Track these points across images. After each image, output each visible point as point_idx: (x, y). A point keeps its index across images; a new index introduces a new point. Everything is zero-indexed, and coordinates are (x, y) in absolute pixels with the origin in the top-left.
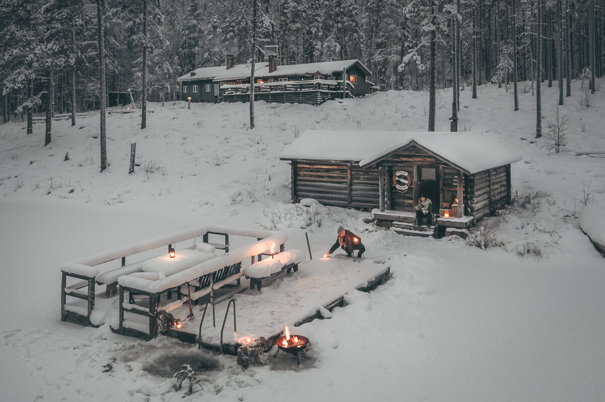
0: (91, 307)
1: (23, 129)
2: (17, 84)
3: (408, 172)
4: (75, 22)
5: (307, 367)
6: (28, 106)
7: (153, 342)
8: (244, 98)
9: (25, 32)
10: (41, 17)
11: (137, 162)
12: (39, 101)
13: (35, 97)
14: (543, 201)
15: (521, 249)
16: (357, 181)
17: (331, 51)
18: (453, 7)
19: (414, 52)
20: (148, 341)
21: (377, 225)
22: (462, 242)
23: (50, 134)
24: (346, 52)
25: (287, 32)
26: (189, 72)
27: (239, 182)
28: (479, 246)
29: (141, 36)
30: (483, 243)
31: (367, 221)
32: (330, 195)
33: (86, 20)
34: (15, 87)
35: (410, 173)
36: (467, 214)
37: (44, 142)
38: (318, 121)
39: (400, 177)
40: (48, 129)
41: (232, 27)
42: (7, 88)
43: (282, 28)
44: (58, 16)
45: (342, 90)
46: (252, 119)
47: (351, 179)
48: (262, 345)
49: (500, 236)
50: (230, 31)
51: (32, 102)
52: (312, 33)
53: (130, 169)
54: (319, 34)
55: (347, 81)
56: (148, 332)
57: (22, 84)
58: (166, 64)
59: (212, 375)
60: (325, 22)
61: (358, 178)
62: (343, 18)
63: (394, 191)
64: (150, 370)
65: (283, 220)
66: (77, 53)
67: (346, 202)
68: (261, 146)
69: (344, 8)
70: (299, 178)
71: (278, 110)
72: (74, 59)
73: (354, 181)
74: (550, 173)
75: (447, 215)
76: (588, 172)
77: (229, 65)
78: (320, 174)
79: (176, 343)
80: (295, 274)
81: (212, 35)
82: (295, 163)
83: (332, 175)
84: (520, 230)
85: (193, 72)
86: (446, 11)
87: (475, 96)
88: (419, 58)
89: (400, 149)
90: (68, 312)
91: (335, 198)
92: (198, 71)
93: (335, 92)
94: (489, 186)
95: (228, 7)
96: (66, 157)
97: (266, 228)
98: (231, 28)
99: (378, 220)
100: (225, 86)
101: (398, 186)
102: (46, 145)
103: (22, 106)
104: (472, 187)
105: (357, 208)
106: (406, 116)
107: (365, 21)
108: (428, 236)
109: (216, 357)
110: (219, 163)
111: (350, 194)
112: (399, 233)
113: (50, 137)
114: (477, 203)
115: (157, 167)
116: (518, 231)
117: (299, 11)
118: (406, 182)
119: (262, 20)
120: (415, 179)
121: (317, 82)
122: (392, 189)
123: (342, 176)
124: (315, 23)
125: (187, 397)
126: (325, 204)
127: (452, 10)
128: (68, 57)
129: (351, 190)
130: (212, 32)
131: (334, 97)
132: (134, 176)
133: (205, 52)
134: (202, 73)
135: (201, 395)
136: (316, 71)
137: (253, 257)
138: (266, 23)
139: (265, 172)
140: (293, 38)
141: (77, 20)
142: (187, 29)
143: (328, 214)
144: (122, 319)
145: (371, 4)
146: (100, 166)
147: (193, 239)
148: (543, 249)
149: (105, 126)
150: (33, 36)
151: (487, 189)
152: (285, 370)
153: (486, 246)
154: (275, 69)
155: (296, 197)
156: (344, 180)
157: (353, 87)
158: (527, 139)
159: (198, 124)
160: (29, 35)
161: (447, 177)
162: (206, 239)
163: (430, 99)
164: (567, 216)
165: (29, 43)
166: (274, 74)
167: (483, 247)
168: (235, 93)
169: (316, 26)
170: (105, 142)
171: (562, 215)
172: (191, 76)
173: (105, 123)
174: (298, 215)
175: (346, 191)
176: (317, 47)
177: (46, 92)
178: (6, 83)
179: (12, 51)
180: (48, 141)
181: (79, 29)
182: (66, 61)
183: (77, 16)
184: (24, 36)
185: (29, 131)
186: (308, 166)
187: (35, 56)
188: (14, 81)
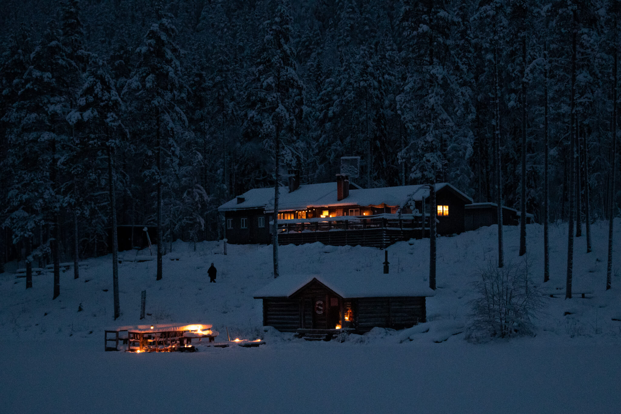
0: (117, 344)
2: (27, 233)
3: (323, 301)
4: (89, 176)
6: (38, 255)
9: (33, 175)
10: (49, 159)
12: (48, 249)
13: (45, 246)
21: (299, 337)
23: (59, 286)
26: (235, 197)
29: (154, 171)
30: (341, 339)
32: (289, 325)
33: (99, 173)
34: (26, 235)
36: (351, 327)
37: (52, 295)
40: (57, 280)
42: (16, 236)
44: (74, 171)
46: (276, 267)
51: (41, 250)
53: (141, 315)
55: (426, 215)
57: (32, 232)
63: (315, 315)
66: (91, 204)
72: (88, 211)
75: (337, 328)
78: (282, 309)
82: (266, 301)
83: (290, 309)
85: (240, 196)
89: (308, 284)
90: (108, 348)
93: (411, 229)
94: (388, 312)
96: (80, 307)
99: (301, 334)
101: (317, 312)
102: (55, 297)
103: (32, 255)
108: (321, 340)
112: (307, 339)
113: (59, 289)
114: (364, 322)
118: (322, 308)
120: (327, 306)
121: (382, 217)
122: (314, 313)
123: (296, 309)
128: (82, 208)
131: (406, 236)
136: (381, 202)
141: (91, 174)
146: (114, 315)
149: (117, 275)
150: (41, 180)
151: (386, 314)
154: (346, 196)
157: (438, 222)
160: (37, 179)
165: (38, 187)
166: (343, 202)
172: (238, 203)
177: (54, 239)
178: (14, 230)
179: (21, 197)
180: (57, 293)
181: (91, 182)
182: (81, 213)
183: (90, 171)
184: (33, 180)
185: (29, 285)
186: (274, 303)
187: (44, 201)
188: (23, 229)
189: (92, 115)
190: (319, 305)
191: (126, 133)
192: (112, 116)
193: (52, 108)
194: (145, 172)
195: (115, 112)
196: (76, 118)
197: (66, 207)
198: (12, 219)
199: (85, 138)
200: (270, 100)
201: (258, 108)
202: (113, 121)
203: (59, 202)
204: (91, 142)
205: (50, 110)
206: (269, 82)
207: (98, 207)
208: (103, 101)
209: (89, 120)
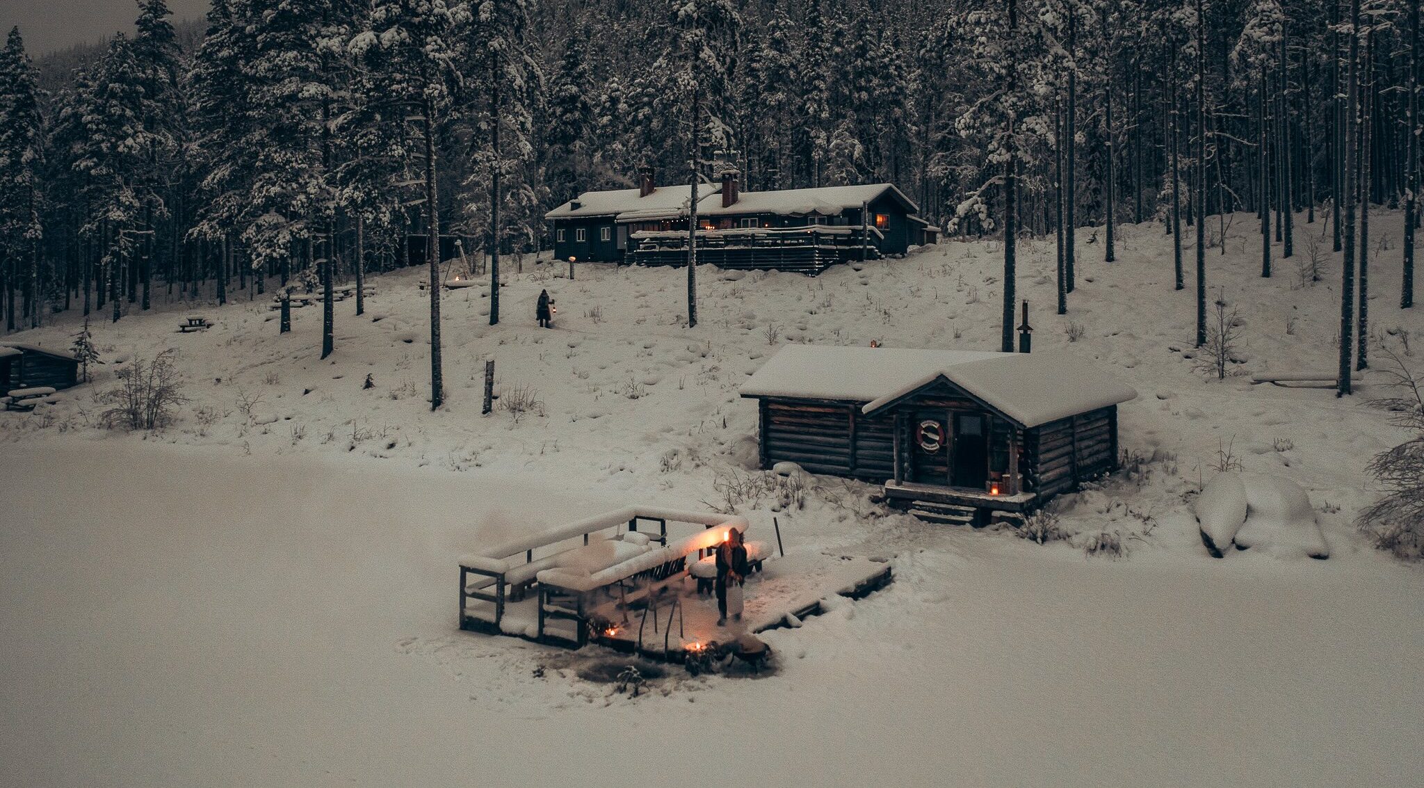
0: (500, 612)
1: (267, 320)
2: (278, 250)
3: (940, 422)
4: (391, 150)
5: (766, 676)
6: (295, 288)
7: (583, 650)
8: (676, 259)
9: (289, 155)
10: (318, 128)
11: (495, 390)
12: (313, 277)
13: (308, 272)
14: (1158, 466)
15: (1092, 542)
16: (865, 434)
17: (844, 156)
18: (1040, 121)
19: (975, 197)
20: (575, 650)
21: (890, 505)
22: (1010, 533)
23: (332, 337)
24: (877, 148)
25: (758, 109)
26: (568, 201)
27: (672, 430)
28: (1034, 538)
29: (489, 154)
30: (1039, 534)
31: (875, 500)
32: (822, 457)
33: (409, 146)
34: (275, 255)
35: (943, 424)
36: (1026, 489)
37: (320, 351)
38: (814, 309)
39: (927, 429)
40: (329, 327)
41: (647, 96)
42: (259, 255)
43: (749, 99)
44: (362, 141)
45: (861, 244)
46: (692, 309)
47: (856, 431)
48: (716, 651)
49: (1066, 523)
50: (645, 104)
51: (302, 280)
52: (807, 113)
53: (485, 406)
54: (823, 115)
55: (869, 227)
56: (575, 639)
57: (286, 249)
58: (525, 189)
59: (658, 681)
60: (834, 88)
61: (866, 429)
62: (871, 81)
63: (918, 452)
64: (585, 676)
65: (744, 497)
66: (393, 202)
67: (848, 468)
68: (709, 363)
69: (872, 59)
70: (771, 427)
71: (739, 284)
72: (388, 214)
73: (860, 434)
74: (1194, 417)
75: (995, 491)
76: (1257, 415)
77: (646, 188)
78: (805, 421)
79: (610, 653)
80: (759, 575)
81: (610, 117)
82: (766, 402)
83: (825, 423)
84: (1104, 514)
85: (574, 200)
86: (1028, 130)
87: (1110, 258)
88: (984, 208)
89: (922, 387)
90: (470, 618)
91: (830, 460)
92: (585, 198)
93: (847, 248)
94: (1072, 443)
95: (637, 33)
96: (368, 381)
97: (718, 511)
98: (646, 99)
99: (893, 498)
100: (639, 234)
101: (924, 445)
102: (324, 357)
103: (286, 287)
104: (1035, 447)
105: (865, 479)
106: (974, 301)
107: (913, 86)
108: (963, 523)
109: (660, 666)
110: (636, 393)
111: (853, 455)
112: (921, 518)
113: (332, 343)
114: (1043, 473)
115: (529, 401)
116: (1100, 516)
117: (781, 67)
118: (937, 437)
119: (709, 129)
120: (950, 434)
121: (813, 230)
122: (915, 449)
123: (841, 424)
124: (815, 93)
125: (633, 699)
126: (813, 471)
127: (1037, 127)
128: (377, 209)
129: (856, 448)
130: (609, 109)
131: (844, 258)
132: (491, 419)
133: (595, 151)
134: (594, 202)
135: (648, 697)
136: (810, 210)
137: (701, 551)
138: (716, 133)
139: (715, 411)
140: (771, 122)
141: (394, 148)
142: (559, 104)
143: (816, 489)
144: (542, 625)
145: (927, 51)
146: (431, 398)
147: (616, 527)
148: (1123, 543)
150: (303, 163)
151: (1069, 448)
152: (741, 677)
153: (1044, 539)
154: (735, 200)
155: (766, 461)
156: (845, 432)
157: (883, 237)
158: (1181, 349)
159: (593, 315)
160: (296, 161)
161: (998, 431)
162: (633, 527)
163: (1006, 279)
164: (1192, 492)
165: (297, 174)
166: (732, 209)
167: (1039, 540)
168: (657, 247)
169: (815, 100)
170: (440, 357)
171: (1183, 490)
172: (572, 209)
173: (439, 325)
174: (769, 489)
175: (846, 450)
176: (818, 142)
177: (325, 261)
178: (256, 245)
179: (267, 190)
180: (328, 348)
181: (395, 162)
182: (375, 218)
183: (393, 140)
184: (288, 162)
185: (285, 328)
186: (786, 408)
187: (308, 198)
188: (271, 243)
189: (397, 38)
190: (928, 429)
191: (458, 77)
192: (435, 41)
193: (323, 43)
194: (476, 155)
195: (439, 36)
196: (367, 40)
197: (346, 207)
198: (259, 227)
199: (384, 80)
200: (690, 39)
201: (668, 54)
202: (439, 50)
203: (333, 199)
204: (395, 87)
205: (321, 46)
206: (689, 10)
207: (405, 207)
208: (418, 15)
209: (392, 45)
